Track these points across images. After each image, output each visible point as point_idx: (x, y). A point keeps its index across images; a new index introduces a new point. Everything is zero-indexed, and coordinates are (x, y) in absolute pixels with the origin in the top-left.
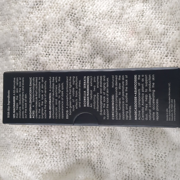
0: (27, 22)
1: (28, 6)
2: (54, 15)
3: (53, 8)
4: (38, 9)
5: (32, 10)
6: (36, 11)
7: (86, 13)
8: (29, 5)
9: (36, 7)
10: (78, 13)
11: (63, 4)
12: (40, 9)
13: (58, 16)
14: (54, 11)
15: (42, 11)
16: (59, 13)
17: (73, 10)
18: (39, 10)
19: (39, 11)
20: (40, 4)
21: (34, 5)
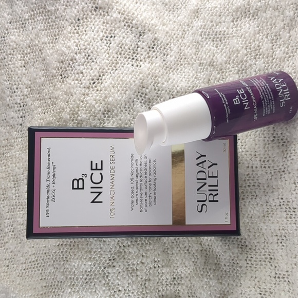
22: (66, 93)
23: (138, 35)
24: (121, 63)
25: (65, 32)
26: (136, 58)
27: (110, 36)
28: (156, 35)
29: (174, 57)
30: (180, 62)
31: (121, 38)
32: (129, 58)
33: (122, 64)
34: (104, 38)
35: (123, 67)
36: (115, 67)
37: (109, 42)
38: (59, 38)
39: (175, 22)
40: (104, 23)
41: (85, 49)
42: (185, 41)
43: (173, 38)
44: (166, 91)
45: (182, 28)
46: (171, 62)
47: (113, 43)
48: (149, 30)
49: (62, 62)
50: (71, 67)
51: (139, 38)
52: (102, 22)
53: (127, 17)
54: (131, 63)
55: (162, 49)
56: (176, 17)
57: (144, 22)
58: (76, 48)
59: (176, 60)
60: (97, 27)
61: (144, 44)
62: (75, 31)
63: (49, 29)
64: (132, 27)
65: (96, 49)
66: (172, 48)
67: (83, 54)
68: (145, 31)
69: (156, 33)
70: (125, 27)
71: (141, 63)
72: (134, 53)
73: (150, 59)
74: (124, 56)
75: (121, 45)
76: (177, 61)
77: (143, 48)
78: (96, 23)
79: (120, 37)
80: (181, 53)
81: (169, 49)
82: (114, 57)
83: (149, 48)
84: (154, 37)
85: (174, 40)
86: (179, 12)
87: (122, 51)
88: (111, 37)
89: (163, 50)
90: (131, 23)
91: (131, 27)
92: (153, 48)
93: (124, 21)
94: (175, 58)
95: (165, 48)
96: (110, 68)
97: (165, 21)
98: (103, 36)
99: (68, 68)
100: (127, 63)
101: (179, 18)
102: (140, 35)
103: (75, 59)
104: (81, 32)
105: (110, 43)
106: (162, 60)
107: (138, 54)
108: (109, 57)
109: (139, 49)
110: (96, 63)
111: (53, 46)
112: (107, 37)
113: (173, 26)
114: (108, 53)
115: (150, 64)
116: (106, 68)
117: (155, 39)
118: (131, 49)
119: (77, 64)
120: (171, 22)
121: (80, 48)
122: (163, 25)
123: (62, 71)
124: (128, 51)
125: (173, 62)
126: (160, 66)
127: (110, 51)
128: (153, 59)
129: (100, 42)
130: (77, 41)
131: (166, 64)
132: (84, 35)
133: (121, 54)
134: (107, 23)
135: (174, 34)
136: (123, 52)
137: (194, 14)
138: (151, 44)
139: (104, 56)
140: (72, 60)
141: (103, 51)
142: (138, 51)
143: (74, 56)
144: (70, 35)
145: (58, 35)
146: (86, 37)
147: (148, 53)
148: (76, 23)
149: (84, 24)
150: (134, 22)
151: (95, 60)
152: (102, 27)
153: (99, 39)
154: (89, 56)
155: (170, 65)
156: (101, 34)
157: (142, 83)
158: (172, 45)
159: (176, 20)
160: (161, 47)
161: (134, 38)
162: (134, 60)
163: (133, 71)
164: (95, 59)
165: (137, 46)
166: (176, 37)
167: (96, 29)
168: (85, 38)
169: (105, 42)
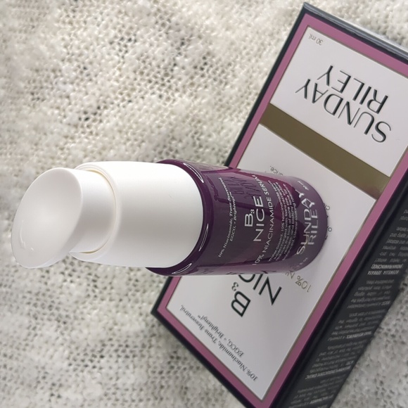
0: (59, 158)
1: (65, 120)
2: (126, 150)
3: (127, 133)
4: (88, 130)
5: (73, 130)
6: (83, 135)
7: (201, 150)
8: (68, 118)
9: (85, 126)
10: (183, 148)
11: (150, 127)
12: (94, 133)
13: (136, 153)
14: (128, 140)
15: (98, 138)
16: (139, 146)
17: (174, 142)
18: (91, 133)
19: (91, 137)
20: (94, 120)
21: (80, 119)
22: (36, 129)
23: (179, 43)
24: (140, 91)
25: (49, 17)
26: (168, 84)
27: (127, 37)
28: (211, 47)
29: (237, 89)
30: (247, 98)
31: (147, 45)
32: (157, 83)
33: (142, 93)
34: (117, 40)
35: (143, 98)
36: (129, 95)
37: (124, 49)
38: (38, 25)
39: (249, 25)
40: (120, 12)
41: (80, 55)
42: (261, 64)
43: (241, 53)
44: (213, 149)
45: (260, 38)
46: (231, 98)
47: (131, 51)
48: (200, 37)
49: (37, 71)
50: (51, 83)
51: (178, 49)
52: (116, 11)
53: (163, 9)
54: (158, 92)
55: (218, 72)
56: (253, 17)
57: (193, 21)
58: (65, 50)
59: (239, 94)
60: (107, 18)
61: (186, 60)
62: (67, 20)
63: (24, 7)
64: (170, 28)
65: (98, 57)
66: (236, 72)
67: (76, 64)
68: (192, 38)
69: (211, 44)
70: (157, 26)
71: (177, 95)
72: (166, 75)
73: (194, 88)
74: (147, 78)
75: (143, 58)
76: (242, 97)
77: (183, 68)
78: (106, 11)
79: (144, 42)
80: (251, 83)
81: (231, 73)
82: (128, 78)
83: (195, 67)
84: (207, 50)
85: (242, 58)
86: (258, 9)
87: (145, 68)
88: (130, 40)
89: (220, 75)
90: (169, 20)
91: (167, 27)
92: (202, 69)
93: (155, 15)
94: (240, 90)
95: (223, 72)
96: (120, 96)
97: (231, 21)
98: (116, 37)
99: (45, 84)
100: (150, 91)
101: (257, 19)
102: (183, 44)
103: (60, 71)
104: (78, 22)
105: (126, 52)
106: (215, 93)
107: (172, 77)
108: (121, 76)
109: (176, 68)
110: (96, 83)
111: (26, 39)
112: (122, 39)
113: (244, 33)
114: (120, 69)
115: (192, 98)
116: (113, 96)
117: (208, 54)
118: (162, 66)
119: (61, 79)
120: (241, 26)
121: (71, 52)
122: (227, 30)
123: (35, 87)
124: (157, 69)
125: (234, 99)
126: (209, 103)
127: (124, 66)
128: (200, 89)
129: (109, 46)
130: (67, 38)
131: (220, 100)
132: (82, 30)
133: (142, 73)
134: (126, 14)
135: (245, 48)
136: (146, 71)
137: (284, 19)
138: (199, 62)
139: (111, 73)
140: (54, 71)
141: (111, 63)
142: (175, 72)
143: (58, 65)
144: (56, 25)
145: (37, 19)
146: (85, 34)
147: (192, 78)
148: (71, 5)
149: (85, 9)
150: (174, 19)
151: (94, 79)
152: (115, 20)
153: (106, 40)
154: (85, 68)
155: (228, 103)
156: (113, 33)
157: (172, 131)
158: (237, 67)
159: (252, 23)
160: (217, 69)
161: (170, 48)
162: (164, 88)
163: (159, 108)
164: (96, 76)
165: (173, 63)
166: (248, 54)
167: (104, 22)
168: (82, 35)
169: (117, 48)
